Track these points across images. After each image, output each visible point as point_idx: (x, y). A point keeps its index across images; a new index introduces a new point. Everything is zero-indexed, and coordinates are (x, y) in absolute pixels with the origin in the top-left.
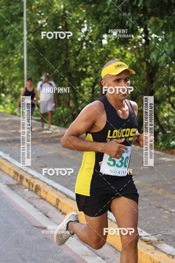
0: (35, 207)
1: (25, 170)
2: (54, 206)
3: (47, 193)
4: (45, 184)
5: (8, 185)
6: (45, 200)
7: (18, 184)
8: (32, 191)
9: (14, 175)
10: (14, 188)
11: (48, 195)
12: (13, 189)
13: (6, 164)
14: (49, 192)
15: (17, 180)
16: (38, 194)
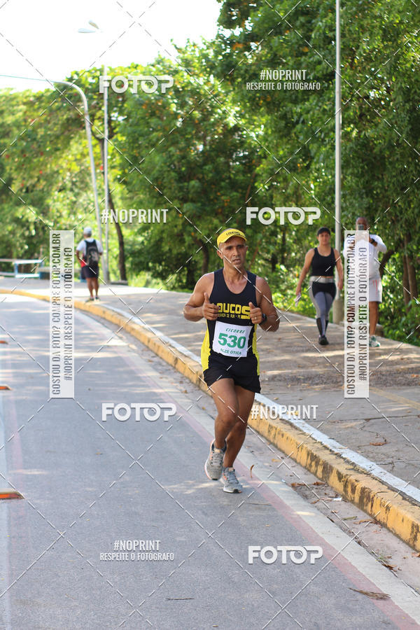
0: (359, 543)
1: (336, 451)
2: (408, 544)
3: (388, 508)
4: (384, 488)
5: (293, 486)
6: (384, 525)
7: (317, 484)
8: (352, 501)
9: (309, 461)
10: (307, 493)
11: (391, 515)
12: (306, 497)
13: (291, 434)
14: (394, 507)
15: (315, 474)
16: (365, 511)
